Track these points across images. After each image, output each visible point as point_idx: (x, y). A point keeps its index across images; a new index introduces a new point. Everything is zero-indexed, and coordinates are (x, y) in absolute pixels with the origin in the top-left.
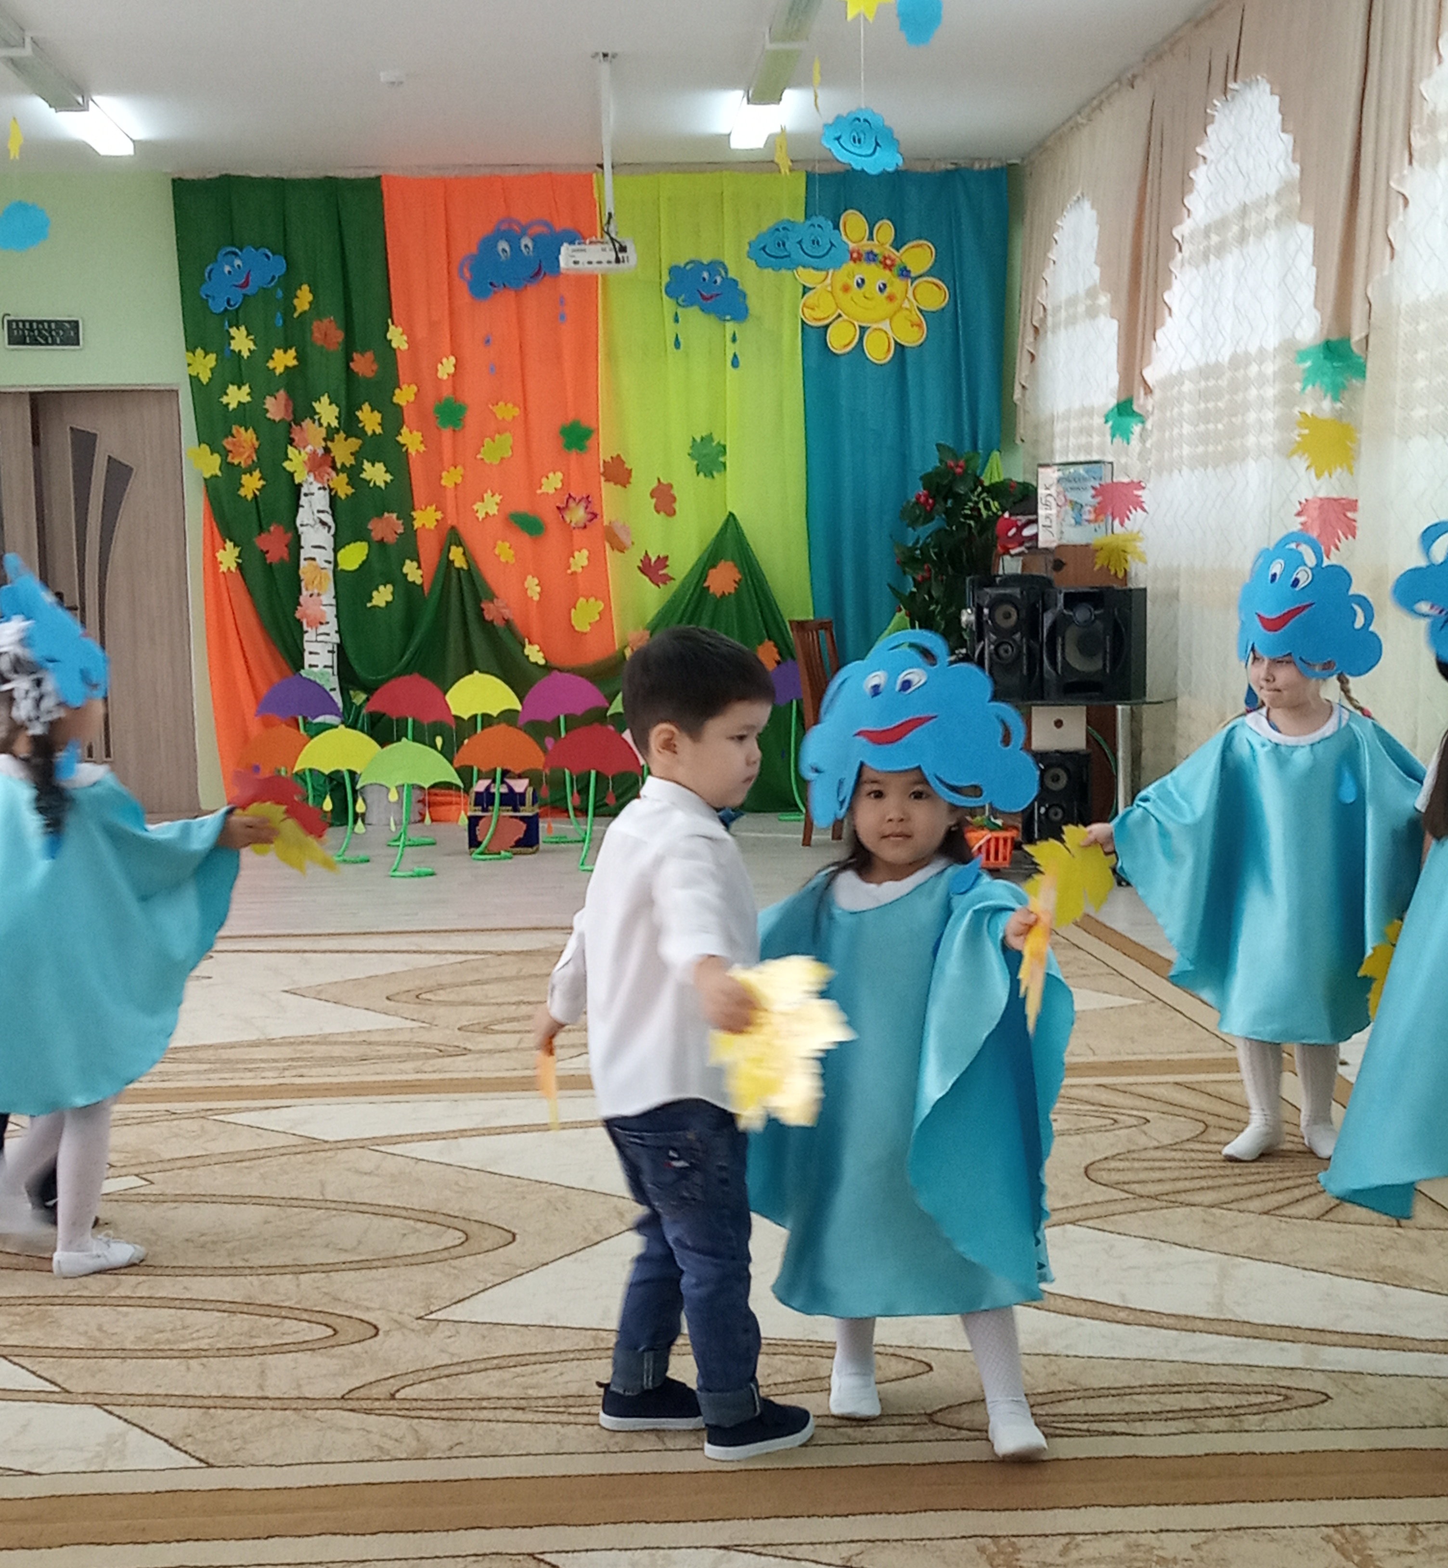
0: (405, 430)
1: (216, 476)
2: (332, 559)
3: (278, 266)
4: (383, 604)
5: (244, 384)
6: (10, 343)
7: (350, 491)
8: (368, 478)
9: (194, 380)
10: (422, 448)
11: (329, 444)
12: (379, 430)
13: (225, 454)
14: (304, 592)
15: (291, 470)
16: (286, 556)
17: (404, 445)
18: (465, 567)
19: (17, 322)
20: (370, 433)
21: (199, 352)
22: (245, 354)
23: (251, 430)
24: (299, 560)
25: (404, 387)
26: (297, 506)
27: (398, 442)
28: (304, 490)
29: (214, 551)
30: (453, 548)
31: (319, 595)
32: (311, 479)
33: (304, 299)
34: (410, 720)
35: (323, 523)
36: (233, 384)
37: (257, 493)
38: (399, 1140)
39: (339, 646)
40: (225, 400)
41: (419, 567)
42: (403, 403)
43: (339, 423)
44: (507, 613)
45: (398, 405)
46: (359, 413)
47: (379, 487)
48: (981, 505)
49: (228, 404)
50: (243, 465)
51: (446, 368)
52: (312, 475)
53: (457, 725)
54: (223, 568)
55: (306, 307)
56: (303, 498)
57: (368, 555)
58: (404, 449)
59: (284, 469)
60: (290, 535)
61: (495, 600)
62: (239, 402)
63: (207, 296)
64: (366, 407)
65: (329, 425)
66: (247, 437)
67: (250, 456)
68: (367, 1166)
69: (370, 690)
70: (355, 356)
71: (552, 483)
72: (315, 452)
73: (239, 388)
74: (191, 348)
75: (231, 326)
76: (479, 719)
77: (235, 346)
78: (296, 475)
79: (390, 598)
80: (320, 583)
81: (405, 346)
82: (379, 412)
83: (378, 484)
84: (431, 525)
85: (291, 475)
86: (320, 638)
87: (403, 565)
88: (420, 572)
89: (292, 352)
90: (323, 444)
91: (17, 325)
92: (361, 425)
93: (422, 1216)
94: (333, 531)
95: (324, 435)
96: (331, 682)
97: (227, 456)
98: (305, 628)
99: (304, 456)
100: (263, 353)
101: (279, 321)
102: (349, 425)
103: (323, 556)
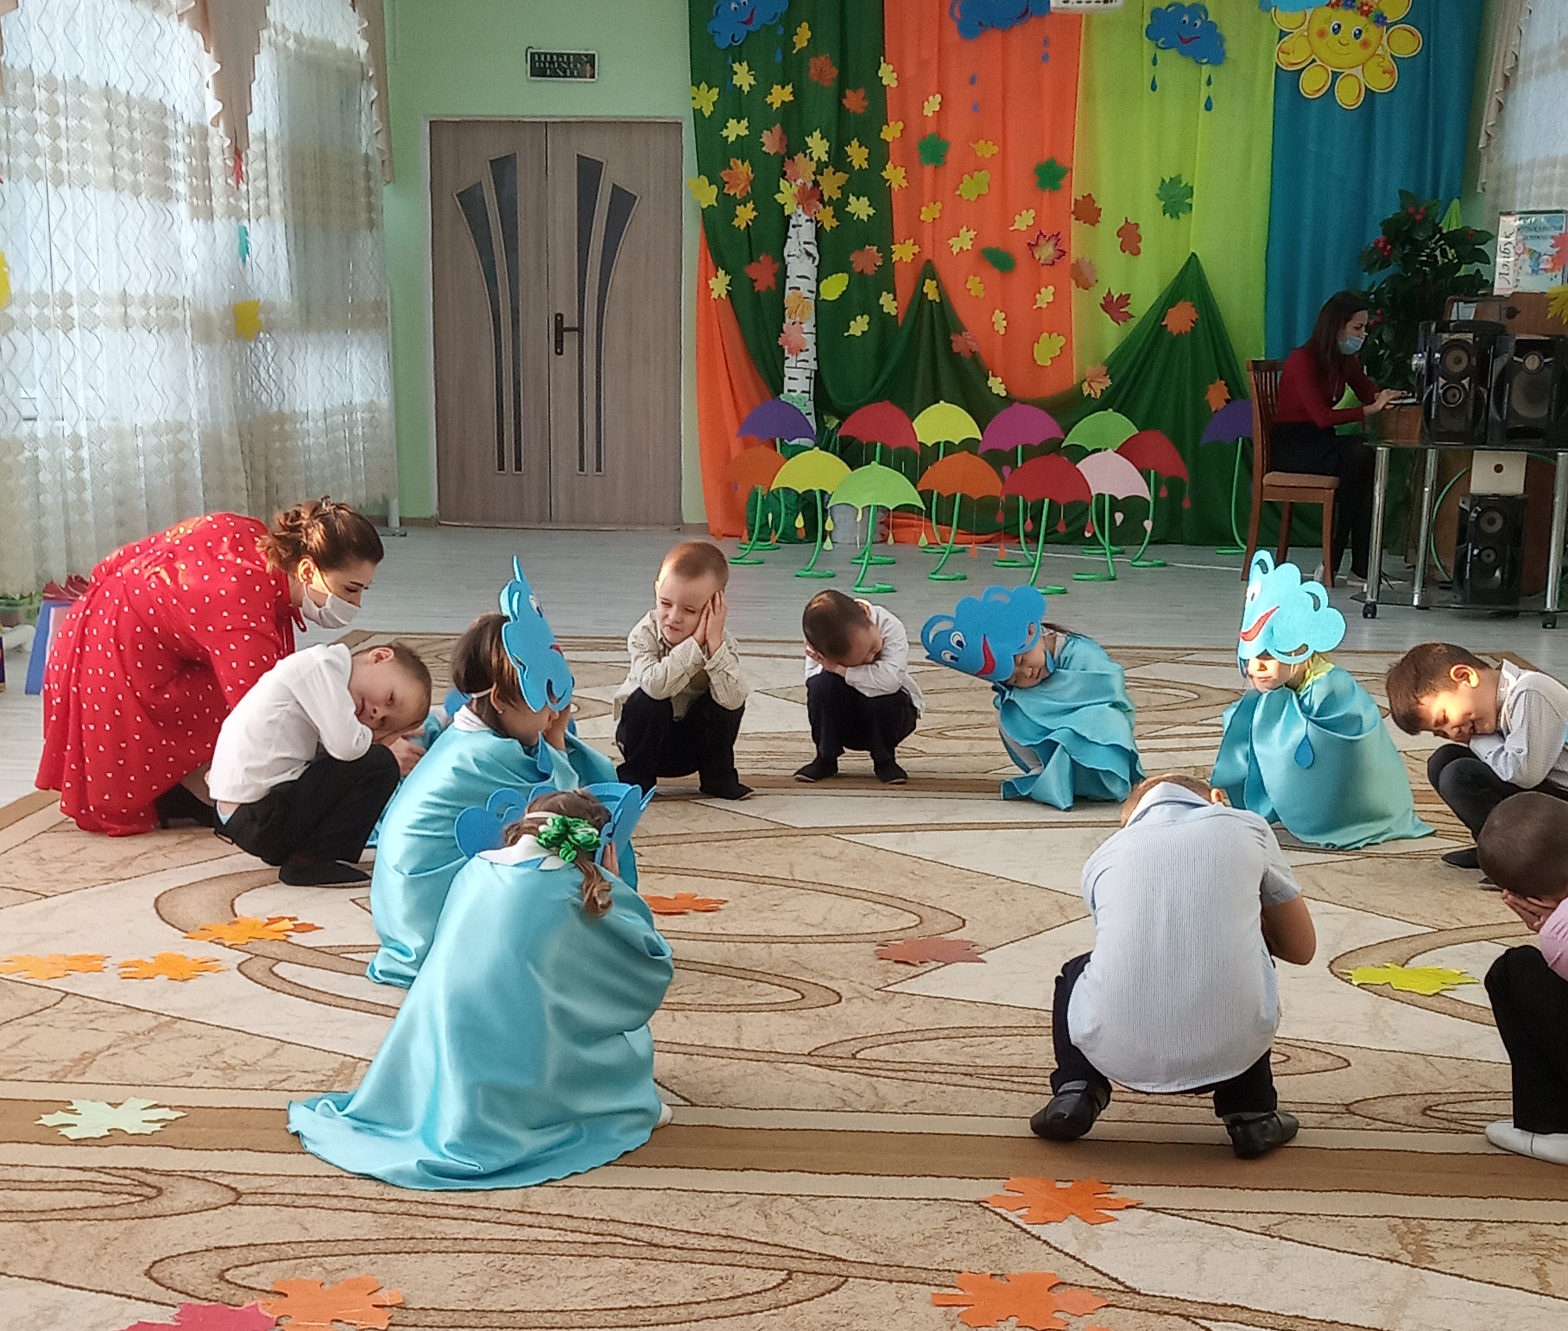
0: (889, 166)
1: (713, 206)
2: (814, 289)
3: (780, 4)
4: (859, 334)
5: (744, 119)
6: (532, 75)
7: (835, 223)
8: (853, 212)
9: (698, 113)
10: (904, 184)
11: (819, 177)
12: (865, 165)
13: (721, 185)
14: (787, 320)
15: (783, 203)
16: (774, 287)
17: (888, 180)
18: (938, 300)
19: (539, 54)
20: (857, 167)
21: (704, 86)
22: (746, 88)
23: (747, 163)
24: (784, 290)
25: (891, 124)
26: (786, 237)
27: (883, 177)
28: (793, 222)
29: (707, 279)
30: (928, 281)
31: (801, 323)
32: (800, 211)
33: (802, 37)
34: (879, 444)
35: (809, 254)
36: (733, 118)
37: (750, 223)
38: (860, 830)
39: (815, 371)
40: (725, 133)
41: (895, 299)
42: (889, 139)
43: (829, 158)
44: (974, 346)
45: (885, 140)
46: (847, 149)
47: (863, 220)
48: (1438, 253)
49: (728, 137)
50: (738, 197)
51: (932, 105)
52: (801, 206)
53: (921, 450)
54: (714, 295)
55: (805, 44)
56: (791, 229)
57: (847, 286)
58: (888, 184)
59: (776, 200)
60: (777, 265)
61: (964, 333)
62: (738, 135)
63: (714, 32)
64: (855, 143)
65: (819, 158)
66: (743, 169)
67: (746, 186)
68: (833, 852)
69: (842, 416)
70: (848, 92)
71: (1024, 221)
72: (805, 184)
73: (739, 122)
74: (696, 83)
75: (734, 62)
76: (942, 445)
77: (737, 81)
78: (786, 207)
79: (866, 328)
80: (802, 312)
81: (894, 84)
82: (866, 147)
83: (861, 217)
84: (908, 258)
85: (782, 207)
86: (799, 365)
87: (881, 296)
88: (895, 304)
89: (789, 88)
90: (813, 178)
91: (539, 58)
92: (849, 160)
93: (881, 899)
94: (816, 262)
95: (814, 169)
96: (807, 407)
97: (724, 187)
98: (786, 355)
99: (795, 189)
100: (763, 88)
101: (779, 57)
102: (838, 159)
103: (806, 286)
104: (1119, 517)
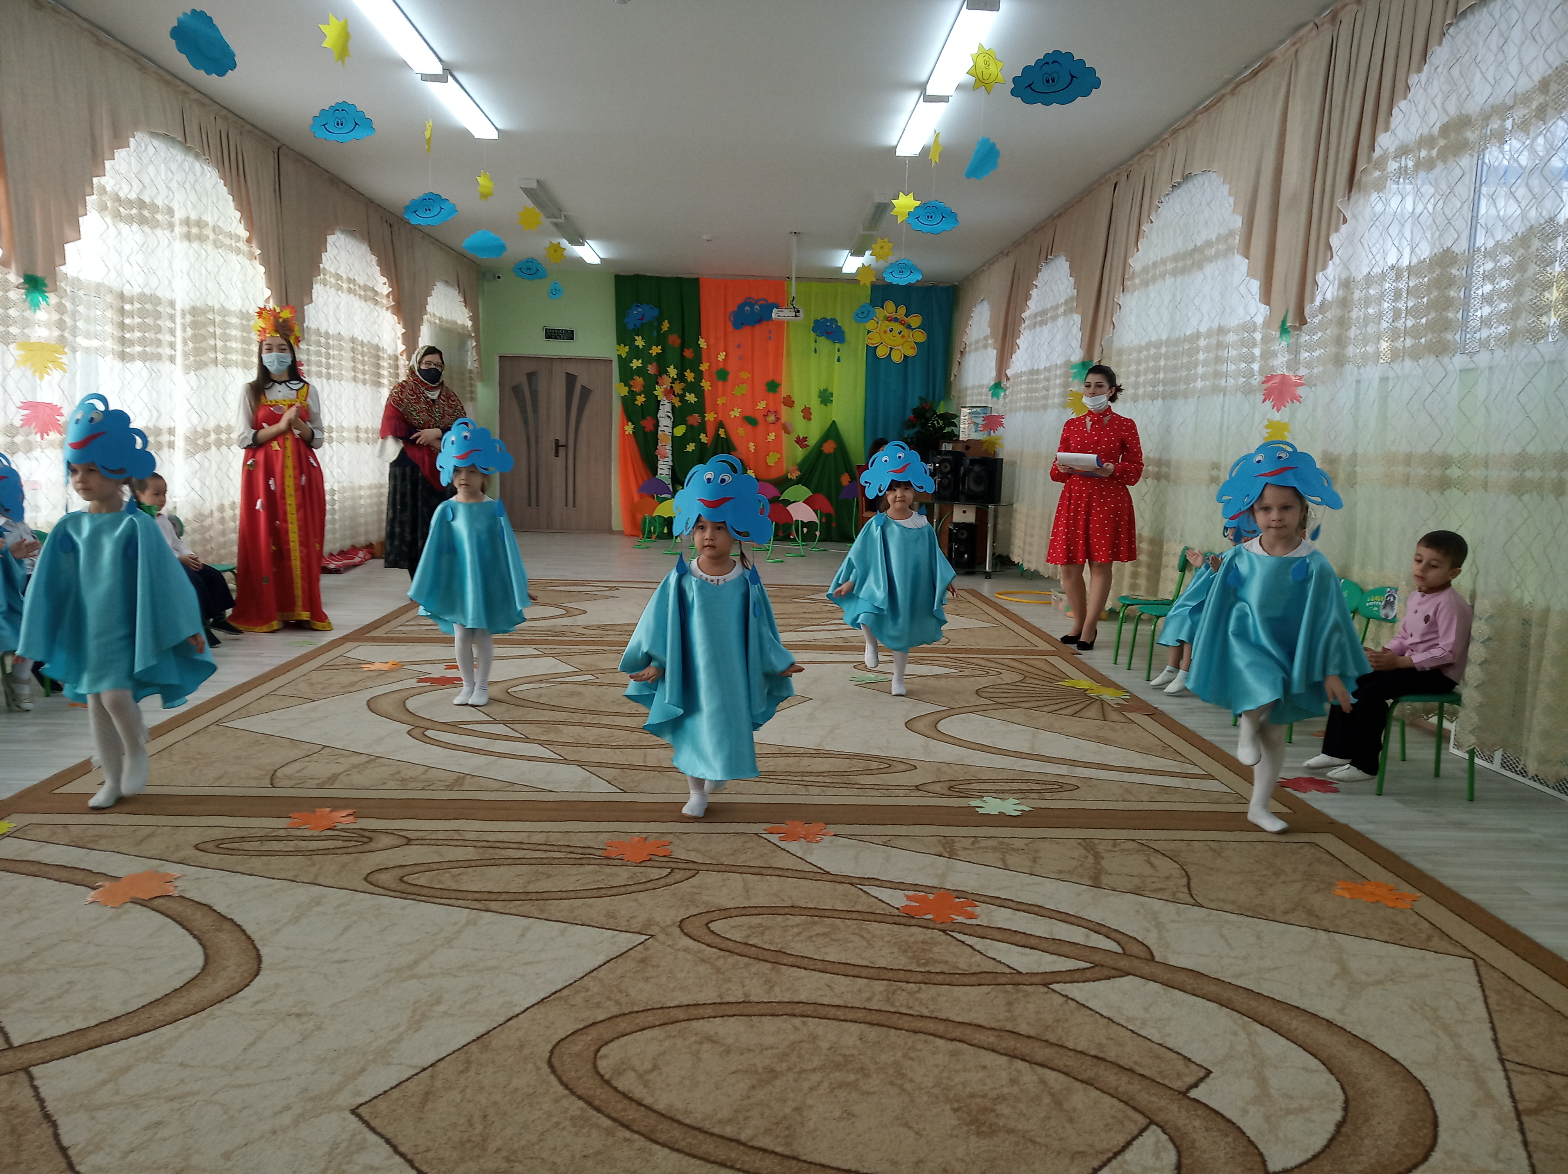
0: (704, 381)
2: (671, 432)
3: (655, 312)
4: (690, 447)
5: (640, 359)
6: (546, 338)
7: (680, 404)
8: (688, 400)
9: (620, 356)
10: (710, 388)
11: (673, 385)
12: (693, 380)
13: (630, 387)
14: (659, 444)
15: (657, 395)
16: (653, 430)
17: (703, 387)
18: (725, 437)
19: (549, 329)
20: (689, 381)
21: (622, 345)
22: (641, 347)
23: (641, 378)
24: (658, 431)
25: (704, 363)
26: (658, 409)
27: (700, 385)
28: (662, 403)
29: (624, 426)
30: (721, 429)
31: (665, 446)
32: (665, 399)
33: (666, 326)
35: (669, 417)
36: (635, 358)
37: (643, 403)
39: (672, 466)
40: (631, 365)
41: (706, 436)
42: (703, 370)
43: (677, 377)
45: (701, 371)
46: (685, 373)
48: (936, 422)
49: (632, 367)
50: (637, 391)
51: (722, 356)
52: (665, 397)
54: (627, 433)
55: (667, 329)
56: (661, 406)
57: (686, 430)
59: (654, 394)
60: (655, 421)
62: (637, 366)
63: (627, 323)
64: (688, 371)
65: (673, 377)
66: (639, 380)
67: (640, 388)
70: (685, 350)
71: (761, 405)
72: (667, 387)
73: (638, 361)
74: (619, 344)
75: (635, 335)
77: (637, 343)
78: (658, 397)
79: (694, 448)
80: (666, 441)
81: (705, 347)
82: (694, 373)
83: (692, 402)
84: (712, 419)
86: (665, 463)
87: (700, 435)
88: (706, 438)
89: (659, 347)
90: (670, 385)
91: (549, 331)
92: (686, 378)
94: (672, 420)
95: (671, 381)
96: (668, 481)
98: (659, 458)
99: (662, 389)
100: (648, 347)
101: (655, 334)
102: (681, 377)
103: (668, 430)
104: (805, 530)
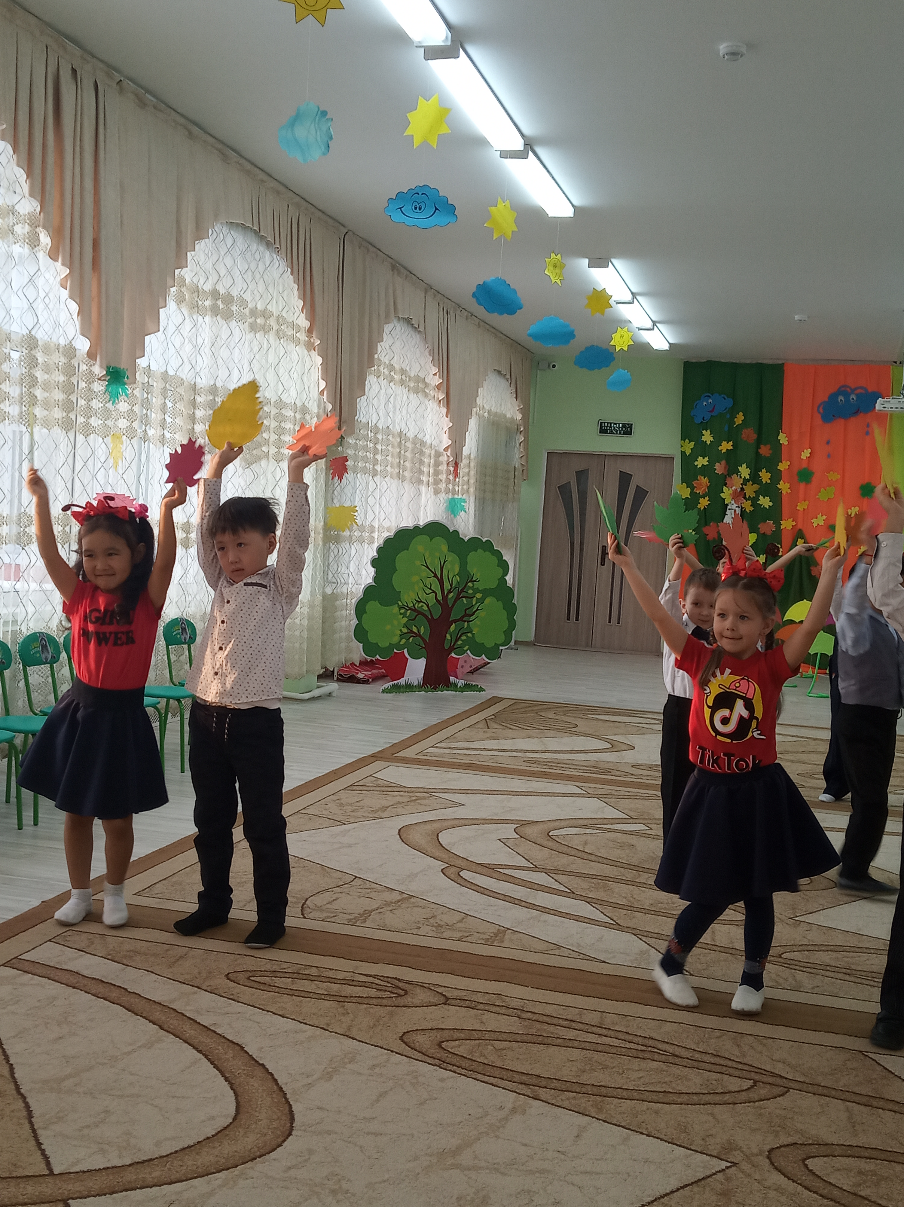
0: (781, 482)
1: (688, 498)
5: (706, 457)
6: (601, 433)
7: (751, 508)
8: (761, 503)
9: (683, 453)
10: (789, 491)
11: (744, 486)
12: (769, 481)
13: (693, 488)
15: (724, 497)
17: (780, 489)
20: (764, 482)
21: (687, 441)
22: (708, 443)
23: (706, 478)
25: (783, 462)
26: (725, 514)
27: (778, 488)
28: (729, 507)
32: (733, 502)
33: (739, 419)
36: (701, 457)
37: (707, 507)
40: (696, 463)
42: (782, 469)
43: (750, 477)
45: (779, 470)
46: (760, 473)
47: (766, 508)
49: (698, 465)
50: (701, 494)
51: (806, 454)
52: (733, 500)
55: (741, 422)
57: (756, 540)
58: (780, 491)
59: (720, 496)
62: (703, 465)
64: (764, 470)
65: (745, 477)
66: (704, 481)
67: (705, 489)
70: (762, 446)
71: (853, 512)
72: (736, 490)
73: (703, 458)
74: (683, 439)
75: (703, 430)
77: (704, 439)
78: (726, 500)
81: (786, 443)
82: (770, 473)
83: (766, 506)
84: (789, 528)
85: (724, 499)
89: (731, 443)
90: (741, 486)
91: (605, 424)
92: (760, 479)
95: (742, 482)
99: (731, 491)
100: (717, 442)
101: (725, 428)
102: (754, 478)
